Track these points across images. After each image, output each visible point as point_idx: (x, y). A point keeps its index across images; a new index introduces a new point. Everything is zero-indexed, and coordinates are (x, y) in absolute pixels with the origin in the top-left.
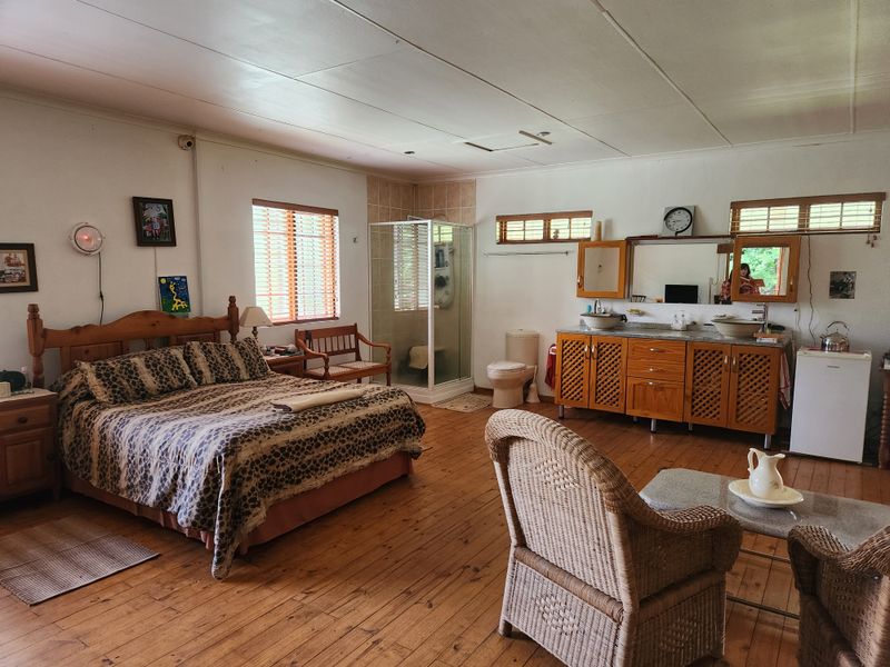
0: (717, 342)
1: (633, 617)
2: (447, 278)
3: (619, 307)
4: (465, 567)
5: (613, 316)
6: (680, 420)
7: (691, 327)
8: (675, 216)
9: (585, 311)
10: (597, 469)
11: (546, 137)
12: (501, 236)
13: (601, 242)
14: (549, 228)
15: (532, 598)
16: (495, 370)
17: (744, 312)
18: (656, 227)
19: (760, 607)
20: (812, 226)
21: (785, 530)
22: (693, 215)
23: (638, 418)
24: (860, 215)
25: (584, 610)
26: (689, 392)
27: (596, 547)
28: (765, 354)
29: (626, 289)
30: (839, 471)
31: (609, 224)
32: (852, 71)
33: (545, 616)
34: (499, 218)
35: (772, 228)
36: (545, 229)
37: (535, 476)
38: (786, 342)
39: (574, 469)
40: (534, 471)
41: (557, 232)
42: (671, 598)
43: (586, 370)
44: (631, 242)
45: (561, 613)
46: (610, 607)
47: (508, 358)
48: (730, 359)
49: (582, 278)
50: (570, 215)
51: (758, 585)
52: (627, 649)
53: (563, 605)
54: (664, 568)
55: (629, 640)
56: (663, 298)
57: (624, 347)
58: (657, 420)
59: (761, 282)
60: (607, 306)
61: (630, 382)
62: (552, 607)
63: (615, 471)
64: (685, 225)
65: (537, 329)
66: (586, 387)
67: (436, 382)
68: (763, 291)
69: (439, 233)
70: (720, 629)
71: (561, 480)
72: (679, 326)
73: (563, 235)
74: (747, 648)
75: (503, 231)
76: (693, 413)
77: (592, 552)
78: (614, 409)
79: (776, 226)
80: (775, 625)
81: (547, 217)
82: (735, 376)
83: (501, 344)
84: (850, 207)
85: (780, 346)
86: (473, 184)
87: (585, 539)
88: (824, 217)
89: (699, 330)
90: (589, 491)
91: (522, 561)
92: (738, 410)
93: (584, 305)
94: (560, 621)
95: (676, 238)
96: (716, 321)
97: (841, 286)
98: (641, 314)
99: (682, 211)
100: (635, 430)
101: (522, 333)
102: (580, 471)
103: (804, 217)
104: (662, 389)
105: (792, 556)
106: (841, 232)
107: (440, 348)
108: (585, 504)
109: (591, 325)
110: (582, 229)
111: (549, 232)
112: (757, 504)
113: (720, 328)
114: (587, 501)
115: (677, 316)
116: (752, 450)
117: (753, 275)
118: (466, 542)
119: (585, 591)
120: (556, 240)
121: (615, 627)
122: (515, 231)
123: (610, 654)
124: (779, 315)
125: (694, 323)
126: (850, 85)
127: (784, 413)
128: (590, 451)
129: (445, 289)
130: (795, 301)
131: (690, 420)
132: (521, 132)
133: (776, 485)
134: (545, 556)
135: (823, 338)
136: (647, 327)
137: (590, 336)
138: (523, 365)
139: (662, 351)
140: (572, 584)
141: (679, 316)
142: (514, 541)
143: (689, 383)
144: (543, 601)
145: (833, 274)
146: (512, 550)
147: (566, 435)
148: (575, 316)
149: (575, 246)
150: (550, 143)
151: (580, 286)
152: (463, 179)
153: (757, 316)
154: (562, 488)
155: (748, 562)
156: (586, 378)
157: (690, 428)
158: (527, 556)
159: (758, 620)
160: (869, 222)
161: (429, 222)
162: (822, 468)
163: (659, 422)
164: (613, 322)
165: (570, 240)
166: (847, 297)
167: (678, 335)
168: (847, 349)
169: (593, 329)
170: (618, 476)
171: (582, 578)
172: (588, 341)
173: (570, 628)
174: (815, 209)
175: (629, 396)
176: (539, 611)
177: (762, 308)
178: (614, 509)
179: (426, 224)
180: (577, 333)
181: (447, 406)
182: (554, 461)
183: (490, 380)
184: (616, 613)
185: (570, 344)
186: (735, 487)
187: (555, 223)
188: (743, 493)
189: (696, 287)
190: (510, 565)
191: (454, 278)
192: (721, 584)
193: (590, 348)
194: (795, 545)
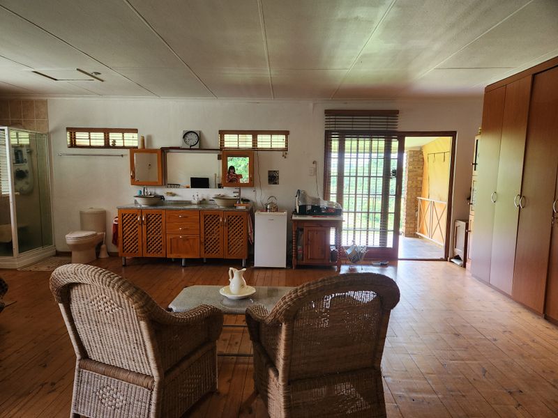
0: (216, 210)
1: (160, 383)
2: (27, 172)
3: (160, 191)
4: (42, 385)
5: (156, 196)
6: (198, 257)
7: (203, 202)
8: (189, 136)
9: (138, 194)
10: (131, 296)
11: (98, 76)
12: (71, 141)
13: (144, 149)
14: (108, 139)
15: (93, 392)
16: (71, 238)
17: (229, 192)
18: (178, 142)
19: (237, 355)
20: (259, 146)
21: (244, 309)
22: (200, 137)
23: (175, 259)
24: (278, 142)
25: (130, 389)
26: (203, 240)
27: (135, 345)
28: (240, 216)
29: (164, 180)
30: (276, 273)
31: (150, 138)
32: (268, 66)
33: (103, 401)
34: (68, 129)
35: (240, 146)
36: (105, 139)
37: (91, 308)
38: (250, 208)
39: (117, 298)
40: (90, 304)
41: (114, 141)
42: (185, 365)
43: (139, 232)
44: (164, 151)
45: (115, 396)
46: (147, 382)
47: (83, 229)
48: (223, 219)
49: (134, 172)
50: (123, 131)
51: (237, 343)
52: (157, 405)
53: (115, 390)
54: (180, 348)
55: (158, 399)
56: (190, 185)
57: (164, 216)
58: (186, 259)
59: (240, 176)
60: (150, 190)
61: (169, 237)
62: (108, 394)
63: (143, 294)
64: (195, 142)
65: (104, 207)
66: (140, 244)
67: (21, 251)
68: (241, 181)
69: (17, 138)
70: (215, 375)
71: (109, 307)
72: (195, 201)
73: (119, 143)
74: (230, 381)
75: (73, 139)
76: (205, 252)
77: (133, 350)
78: (159, 255)
79: (242, 145)
80: (244, 363)
81: (106, 131)
82: (226, 228)
83: (77, 219)
84: (275, 137)
85: (247, 210)
86: (45, 103)
87: (128, 342)
88: (264, 141)
89: (206, 203)
90: (128, 311)
91: (85, 369)
92: (228, 247)
93: (136, 190)
94: (114, 401)
95: (190, 149)
96: (216, 198)
97: (273, 178)
98: (174, 195)
99: (193, 134)
100: (173, 267)
101: (93, 210)
102: (122, 299)
103: (255, 141)
104: (188, 240)
105: (247, 323)
106: (272, 150)
107: (23, 225)
108: (126, 319)
109: (141, 203)
110: (132, 140)
111: (108, 141)
112: (234, 298)
113: (217, 202)
114: (128, 317)
115: (193, 195)
116: (231, 268)
117: (237, 172)
118: (45, 366)
119: (130, 376)
120: (114, 147)
121: (149, 393)
122: (82, 139)
123: (147, 411)
124: (247, 194)
125: (204, 200)
126: (268, 73)
127: (251, 246)
128: (127, 284)
129: (24, 181)
130: (253, 186)
131: (205, 256)
132: (77, 69)
133: (242, 286)
134: (102, 361)
135: (267, 205)
136: (177, 203)
137: (141, 210)
138: (94, 232)
139: (186, 217)
140: (122, 375)
141: (195, 196)
142: (78, 356)
143: (203, 235)
144: (101, 392)
145: (270, 172)
146: (77, 363)
147: (109, 277)
148: (131, 197)
149: (127, 152)
150: (102, 81)
151: (133, 177)
152: (36, 98)
153: (236, 195)
154: (110, 312)
155: (232, 331)
156: (140, 238)
157: (205, 261)
158: (89, 364)
159: (236, 363)
160: (282, 145)
161: (6, 128)
162: (269, 273)
163: (187, 260)
164: (156, 200)
165: (124, 147)
166: (276, 183)
167: (196, 207)
168: (277, 211)
169: (143, 206)
170: (146, 297)
171: (128, 368)
172: (139, 213)
173: (120, 404)
174: (260, 137)
175: (169, 245)
176: (99, 399)
177: (238, 190)
178: (144, 319)
179: (4, 130)
180: (132, 208)
181: (32, 268)
182: (103, 295)
183: (69, 245)
184: (150, 384)
185: (127, 216)
186: (223, 291)
187: (112, 136)
188: (227, 294)
189: (208, 179)
190: (76, 373)
191: (33, 172)
192: (214, 348)
193: (141, 218)
194: (249, 317)
